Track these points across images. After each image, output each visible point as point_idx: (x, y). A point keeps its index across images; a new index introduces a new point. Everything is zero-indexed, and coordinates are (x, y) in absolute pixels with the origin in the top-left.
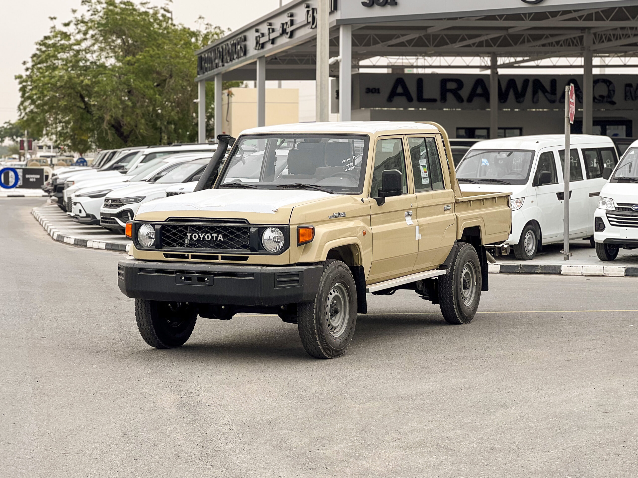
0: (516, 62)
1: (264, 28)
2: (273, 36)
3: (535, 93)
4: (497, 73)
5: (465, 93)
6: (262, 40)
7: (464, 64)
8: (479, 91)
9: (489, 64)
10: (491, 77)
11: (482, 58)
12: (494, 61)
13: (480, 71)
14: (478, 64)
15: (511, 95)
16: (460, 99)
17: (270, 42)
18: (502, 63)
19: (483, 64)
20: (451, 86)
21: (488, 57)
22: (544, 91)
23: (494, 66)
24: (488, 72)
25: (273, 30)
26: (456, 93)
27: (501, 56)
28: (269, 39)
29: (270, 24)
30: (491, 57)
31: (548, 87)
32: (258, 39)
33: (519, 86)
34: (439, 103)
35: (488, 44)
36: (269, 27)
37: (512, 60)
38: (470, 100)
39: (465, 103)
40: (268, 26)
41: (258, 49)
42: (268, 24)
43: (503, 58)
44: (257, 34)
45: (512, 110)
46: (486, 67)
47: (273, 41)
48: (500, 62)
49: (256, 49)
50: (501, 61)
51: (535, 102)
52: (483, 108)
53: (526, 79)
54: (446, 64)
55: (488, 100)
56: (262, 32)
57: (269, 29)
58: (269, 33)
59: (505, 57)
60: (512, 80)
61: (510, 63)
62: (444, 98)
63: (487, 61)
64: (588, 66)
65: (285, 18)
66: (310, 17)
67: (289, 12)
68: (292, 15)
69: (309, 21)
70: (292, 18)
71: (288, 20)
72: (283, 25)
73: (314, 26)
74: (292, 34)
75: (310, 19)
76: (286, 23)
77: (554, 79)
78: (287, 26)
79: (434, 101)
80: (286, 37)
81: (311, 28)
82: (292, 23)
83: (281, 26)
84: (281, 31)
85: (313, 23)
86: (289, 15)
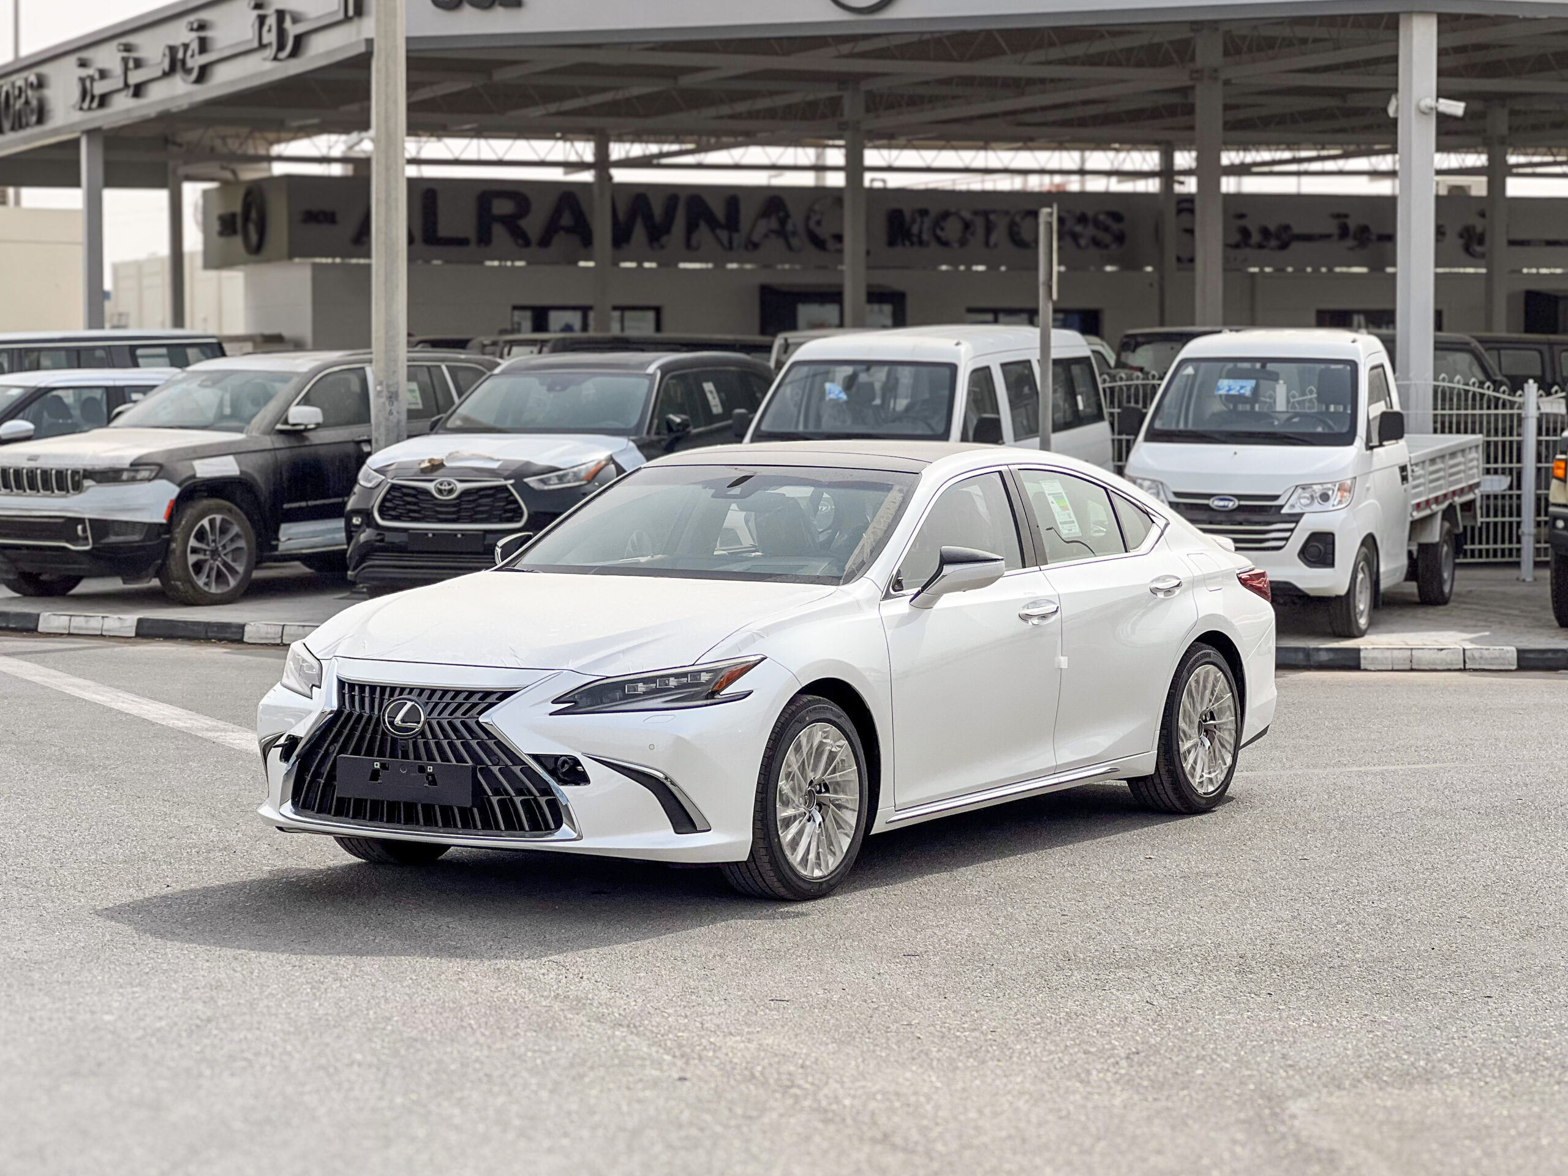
0: (662, 155)
1: (109, 57)
2: (135, 77)
3: (691, 227)
4: (610, 178)
5: (533, 225)
6: (100, 88)
7: (533, 157)
8: (567, 220)
9: (589, 158)
10: (596, 190)
11: (568, 144)
12: (602, 152)
13: (566, 173)
14: (560, 158)
15: (639, 233)
16: (521, 238)
17: (131, 90)
18: (623, 155)
19: (573, 158)
20: (503, 207)
21: (588, 140)
22: (713, 223)
23: (602, 164)
24: (587, 176)
25: (138, 64)
26: (512, 224)
27: (620, 139)
28: (127, 85)
29: (128, 48)
30: (594, 140)
31: (720, 212)
32: (88, 83)
33: (658, 210)
34: (473, 247)
36: (125, 54)
37: (653, 148)
38: (545, 240)
39: (534, 249)
40: (119, 51)
41: (90, 109)
42: (122, 48)
43: (627, 146)
44: (84, 72)
45: (640, 265)
46: (581, 166)
47: (138, 91)
48: (620, 152)
49: (81, 109)
50: (617, 151)
51: (691, 250)
52: (573, 261)
53: (673, 193)
54: (492, 157)
55: (587, 241)
56: (101, 65)
57: (125, 61)
58: (126, 70)
59: (633, 141)
60: (640, 194)
61: (645, 157)
62: (484, 238)
63: (585, 151)
64: (855, 167)
65: (181, 34)
66: (269, 30)
67: (192, 18)
68: (202, 27)
69: (265, 41)
70: (203, 34)
71: (191, 37)
72: (172, 50)
73: (283, 55)
74: (203, 73)
75: (270, 37)
76: (186, 46)
77: (733, 196)
78: (189, 53)
79: (463, 242)
80: (184, 81)
81: (275, 59)
82: (204, 46)
83: (167, 52)
84: (166, 65)
85: (281, 47)
86: (195, 26)
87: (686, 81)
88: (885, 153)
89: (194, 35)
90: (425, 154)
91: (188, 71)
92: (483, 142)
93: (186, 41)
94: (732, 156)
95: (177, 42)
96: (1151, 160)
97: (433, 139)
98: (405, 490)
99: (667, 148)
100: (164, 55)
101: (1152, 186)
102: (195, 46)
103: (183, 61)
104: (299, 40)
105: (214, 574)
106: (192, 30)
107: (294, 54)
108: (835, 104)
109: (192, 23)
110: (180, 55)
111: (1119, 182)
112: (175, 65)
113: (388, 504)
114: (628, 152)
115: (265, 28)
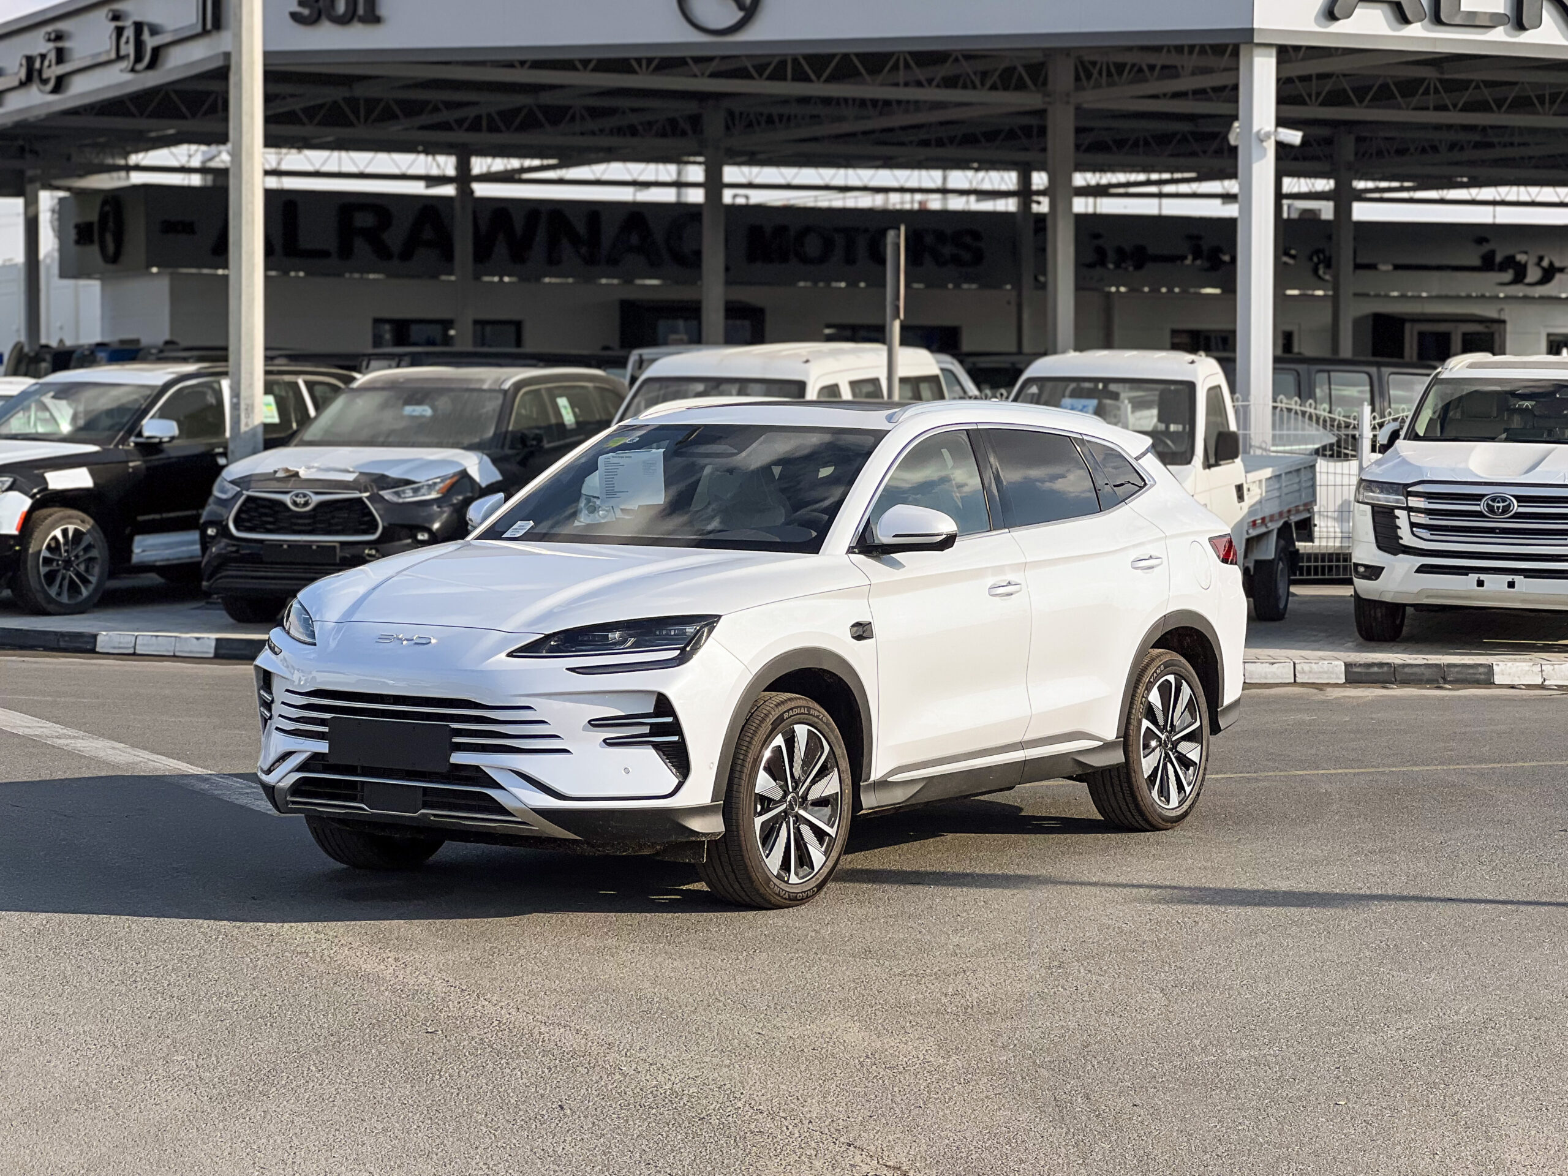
0: (523, 170)
3: (553, 242)
4: (472, 192)
5: (394, 238)
7: (396, 171)
8: (428, 234)
9: (451, 172)
10: (457, 205)
11: (430, 158)
12: (463, 167)
13: (428, 187)
14: (422, 171)
15: (500, 246)
16: (383, 253)
18: (484, 170)
19: (435, 172)
20: (365, 220)
21: (449, 153)
22: (574, 238)
23: (464, 178)
24: (449, 190)
26: (373, 237)
27: (483, 153)
30: (455, 154)
31: (581, 228)
33: (519, 224)
34: (333, 260)
35: (475, 126)
37: (515, 163)
38: (406, 255)
39: (395, 262)
43: (489, 160)
45: (501, 279)
46: (443, 180)
48: (481, 166)
50: (479, 165)
51: (553, 264)
52: (435, 276)
53: (534, 208)
54: (353, 169)
55: (448, 255)
59: (495, 156)
60: (501, 208)
61: (506, 172)
62: (345, 251)
63: (447, 165)
64: (714, 184)
65: (38, 44)
66: (127, 42)
67: (49, 28)
68: (59, 37)
69: (122, 53)
70: (60, 44)
71: (47, 47)
72: (30, 60)
73: (140, 66)
74: (60, 84)
75: (129, 49)
76: (43, 57)
77: (594, 211)
78: (46, 63)
79: (324, 254)
80: (41, 91)
81: (133, 70)
82: (61, 56)
83: (24, 62)
84: (23, 74)
85: (139, 58)
86: (53, 36)
87: (546, 98)
88: (745, 169)
89: (51, 45)
90: (284, 167)
91: (44, 82)
92: (344, 154)
93: (44, 51)
94: (593, 172)
95: (35, 52)
96: (1009, 180)
97: (294, 151)
98: (260, 502)
99: (528, 163)
100: (21, 65)
101: (1010, 205)
102: (52, 56)
103: (40, 71)
104: (156, 51)
105: (66, 582)
106: (49, 40)
107: (152, 65)
108: (695, 121)
109: (49, 34)
110: (37, 65)
111: (978, 200)
112: (32, 74)
113: (243, 516)
114: (489, 167)
115: (123, 40)
